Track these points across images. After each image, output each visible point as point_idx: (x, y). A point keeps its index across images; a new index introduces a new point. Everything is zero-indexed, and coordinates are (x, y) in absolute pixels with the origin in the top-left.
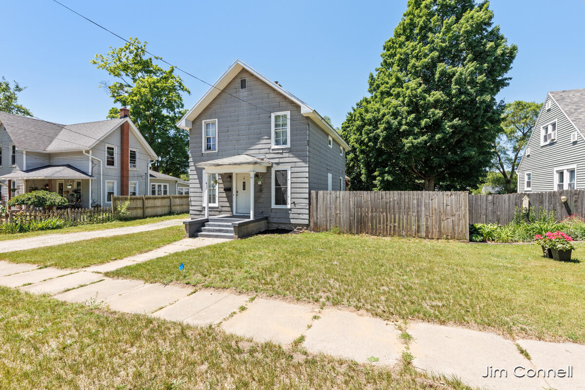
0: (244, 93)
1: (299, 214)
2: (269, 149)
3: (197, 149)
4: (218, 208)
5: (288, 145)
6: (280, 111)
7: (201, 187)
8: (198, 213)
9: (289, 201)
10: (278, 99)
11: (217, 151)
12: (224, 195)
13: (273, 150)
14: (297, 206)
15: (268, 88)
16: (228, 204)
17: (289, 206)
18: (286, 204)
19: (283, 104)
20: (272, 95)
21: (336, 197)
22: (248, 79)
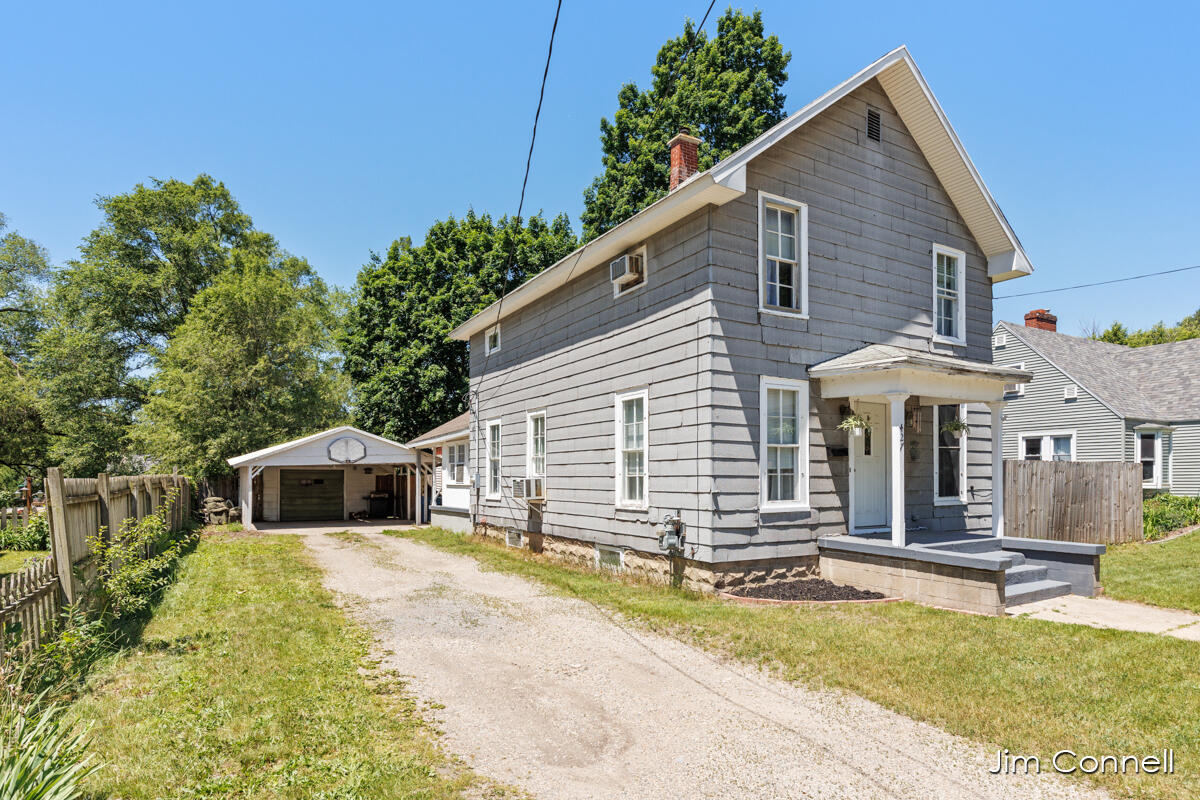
0: (873, 153)
1: (979, 517)
2: (929, 340)
3: (739, 292)
4: (807, 515)
5: (961, 339)
6: (948, 245)
7: (755, 443)
8: (742, 539)
9: (964, 485)
10: (945, 211)
11: (804, 315)
12: (826, 469)
13: (938, 345)
14: (978, 499)
15: (925, 168)
16: (835, 501)
17: (964, 498)
18: (958, 495)
19: (953, 228)
20: (934, 194)
21: (1033, 475)
22: (885, 118)
